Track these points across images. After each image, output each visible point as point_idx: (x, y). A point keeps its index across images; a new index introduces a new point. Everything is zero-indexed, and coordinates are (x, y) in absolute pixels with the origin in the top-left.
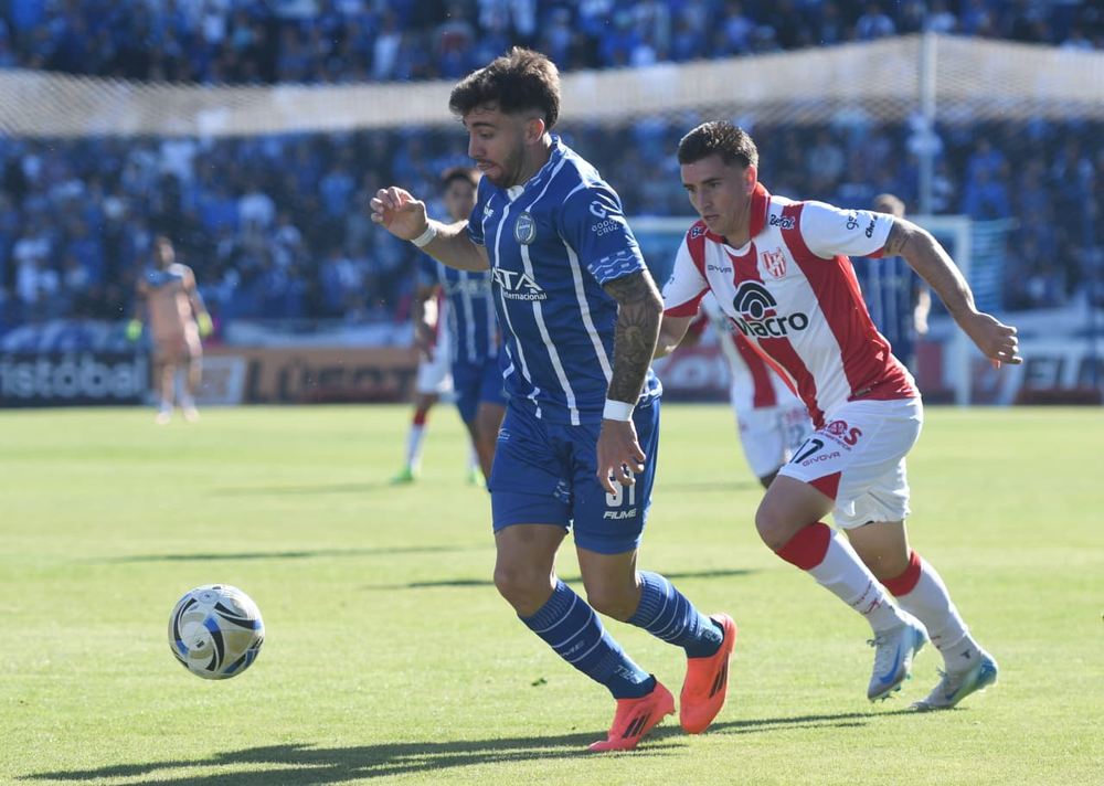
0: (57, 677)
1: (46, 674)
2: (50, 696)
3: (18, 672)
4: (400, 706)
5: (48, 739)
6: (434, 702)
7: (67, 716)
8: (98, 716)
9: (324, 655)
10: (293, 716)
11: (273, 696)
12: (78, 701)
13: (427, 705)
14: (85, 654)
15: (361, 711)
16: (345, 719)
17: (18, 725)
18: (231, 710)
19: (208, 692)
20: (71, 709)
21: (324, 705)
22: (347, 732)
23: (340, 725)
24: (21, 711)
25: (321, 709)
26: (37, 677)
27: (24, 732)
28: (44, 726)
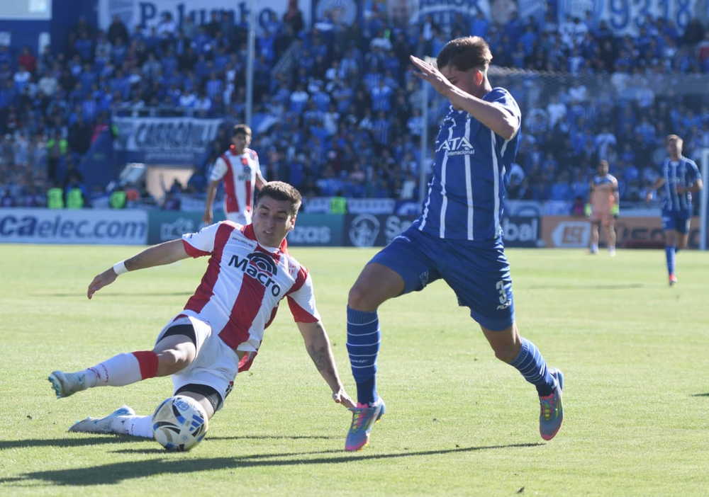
0: (494, 390)
1: (487, 388)
2: (490, 400)
3: (473, 386)
4: (682, 411)
5: (490, 423)
6: (701, 409)
7: (499, 411)
8: (517, 412)
9: (640, 382)
10: (623, 414)
11: (612, 403)
12: (505, 403)
13: (697, 411)
14: (508, 378)
15: (661, 413)
16: (652, 416)
17: (474, 415)
18: (589, 411)
19: (576, 400)
20: (502, 407)
21: (640, 409)
22: (653, 424)
23: (650, 420)
24: (475, 407)
25: (639, 411)
26: (483, 389)
27: (477, 418)
28: (488, 416)
